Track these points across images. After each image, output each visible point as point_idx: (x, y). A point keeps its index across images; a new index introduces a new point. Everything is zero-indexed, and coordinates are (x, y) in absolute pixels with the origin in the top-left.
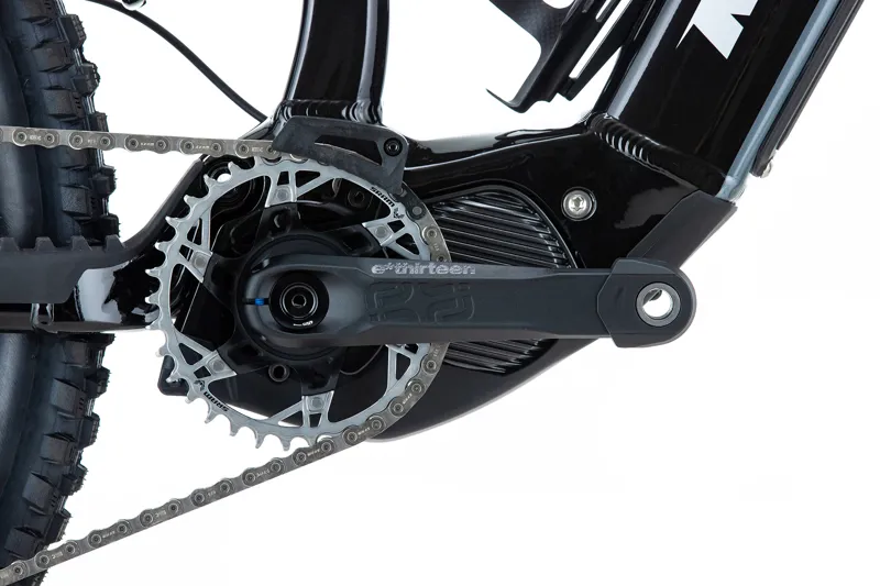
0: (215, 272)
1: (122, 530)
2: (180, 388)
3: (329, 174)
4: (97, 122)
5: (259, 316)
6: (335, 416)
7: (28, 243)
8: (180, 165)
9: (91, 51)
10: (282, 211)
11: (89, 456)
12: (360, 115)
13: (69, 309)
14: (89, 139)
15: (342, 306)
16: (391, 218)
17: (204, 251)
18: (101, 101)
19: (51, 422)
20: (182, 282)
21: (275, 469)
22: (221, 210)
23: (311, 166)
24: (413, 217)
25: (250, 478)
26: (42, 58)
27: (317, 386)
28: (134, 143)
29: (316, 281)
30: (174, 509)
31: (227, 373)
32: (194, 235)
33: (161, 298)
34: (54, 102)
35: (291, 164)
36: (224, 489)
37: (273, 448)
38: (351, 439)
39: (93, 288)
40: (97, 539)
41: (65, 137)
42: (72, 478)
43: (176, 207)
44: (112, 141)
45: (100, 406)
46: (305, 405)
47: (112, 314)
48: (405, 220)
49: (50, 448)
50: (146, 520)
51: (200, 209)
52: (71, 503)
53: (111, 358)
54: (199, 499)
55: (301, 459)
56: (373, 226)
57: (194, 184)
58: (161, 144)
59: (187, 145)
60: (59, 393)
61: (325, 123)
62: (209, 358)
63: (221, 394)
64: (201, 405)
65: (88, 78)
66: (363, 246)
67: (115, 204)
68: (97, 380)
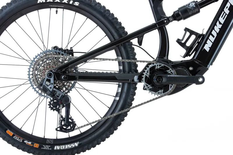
0: (150, 76)
1: (139, 105)
2: (146, 89)
3: (163, 65)
4: (136, 59)
5: (155, 81)
6: (163, 93)
7: (129, 73)
8: (146, 64)
9: (135, 51)
10: (157, 69)
11: (135, 97)
12: (166, 58)
13: (133, 80)
14: (135, 61)
15: (164, 80)
16: (170, 70)
17: (149, 74)
18: (136, 57)
19: (131, 93)
20: (146, 77)
21: (156, 98)
22: (151, 69)
23: (161, 64)
24: (172, 70)
25: (154, 99)
26: (130, 52)
27: (161, 89)
28: (141, 61)
29: (161, 77)
30: (145, 103)
31: (151, 88)
32: (148, 72)
33: (144, 79)
34: (131, 57)
35: (159, 64)
36: (151, 101)
37: (156, 96)
38: (165, 95)
39: (136, 78)
40: (136, 106)
41: (133, 61)
42: (133, 99)
43: (145, 68)
44: (138, 61)
45: (136, 91)
46: (160, 91)
47: (138, 81)
48: (171, 70)
49: (131, 96)
50: (142, 104)
51: (148, 69)
52: (133, 102)
53: (137, 86)
54: (148, 102)
55: (159, 97)
56: (168, 71)
57: (147, 66)
58: (144, 62)
59: (147, 62)
60: (132, 90)
61: (162, 59)
62: (149, 86)
63: (151, 90)
64: (148, 91)
65: (135, 54)
66: (167, 73)
67: (138, 68)
68: (136, 88)
